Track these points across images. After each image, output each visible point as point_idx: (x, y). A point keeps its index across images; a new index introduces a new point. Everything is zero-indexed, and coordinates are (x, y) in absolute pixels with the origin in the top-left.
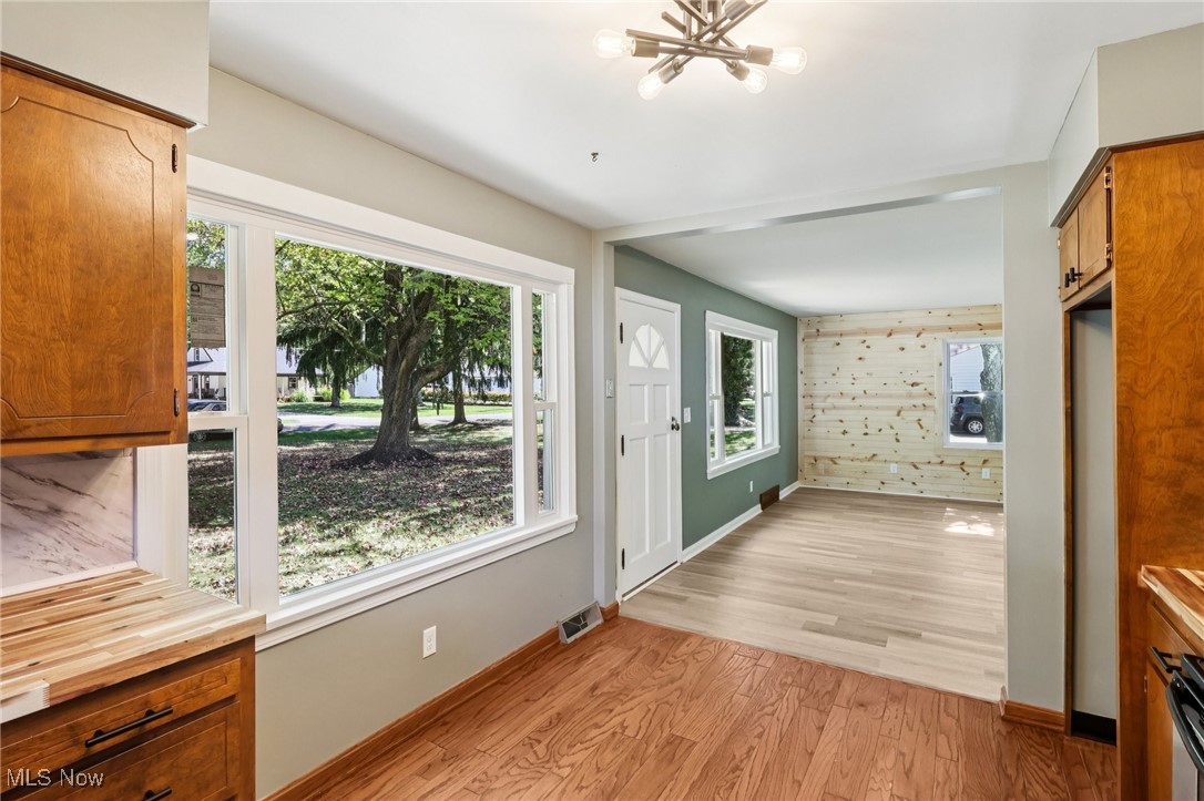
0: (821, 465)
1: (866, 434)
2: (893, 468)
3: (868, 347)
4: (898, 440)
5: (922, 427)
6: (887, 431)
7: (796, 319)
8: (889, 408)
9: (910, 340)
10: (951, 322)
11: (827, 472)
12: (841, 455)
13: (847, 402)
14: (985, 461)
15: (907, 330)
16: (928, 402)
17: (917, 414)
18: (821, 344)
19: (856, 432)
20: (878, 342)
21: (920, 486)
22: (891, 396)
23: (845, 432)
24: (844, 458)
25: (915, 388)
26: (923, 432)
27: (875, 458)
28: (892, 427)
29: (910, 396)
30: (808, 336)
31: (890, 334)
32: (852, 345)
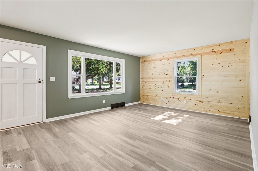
0: (145, 97)
1: (155, 89)
2: (162, 99)
3: (156, 64)
4: (163, 91)
5: (169, 87)
6: (160, 88)
7: (140, 57)
8: (160, 82)
9: (166, 62)
10: (176, 55)
11: (147, 99)
12: (150, 95)
13: (151, 80)
14: (185, 98)
15: (164, 59)
16: (170, 80)
17: (167, 83)
18: (146, 64)
19: (153, 88)
20: (158, 62)
21: (168, 104)
22: (161, 78)
23: (150, 88)
24: (150, 96)
25: (167, 75)
26: (168, 89)
27: (157, 96)
28: (161, 87)
29: (166, 78)
30: (143, 62)
31: (161, 60)
32: (152, 64)
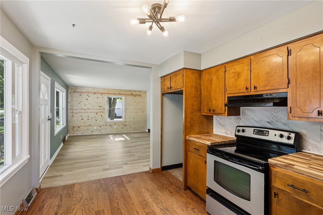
0: (75, 129)
1: (88, 119)
2: (95, 128)
3: (89, 96)
4: (96, 120)
5: (102, 117)
6: (94, 118)
7: (68, 86)
8: (94, 112)
9: (99, 96)
10: (109, 92)
11: (77, 131)
12: (81, 125)
13: (83, 111)
14: (115, 124)
15: (99, 93)
16: (103, 111)
17: (101, 114)
18: (76, 95)
19: (85, 119)
20: (92, 95)
21: (101, 131)
22: (94, 109)
23: (82, 119)
24: (82, 126)
25: (101, 107)
26: (102, 118)
27: (91, 125)
28: (95, 117)
29: (100, 109)
30: (72, 92)
31: (95, 94)
32: (85, 96)
